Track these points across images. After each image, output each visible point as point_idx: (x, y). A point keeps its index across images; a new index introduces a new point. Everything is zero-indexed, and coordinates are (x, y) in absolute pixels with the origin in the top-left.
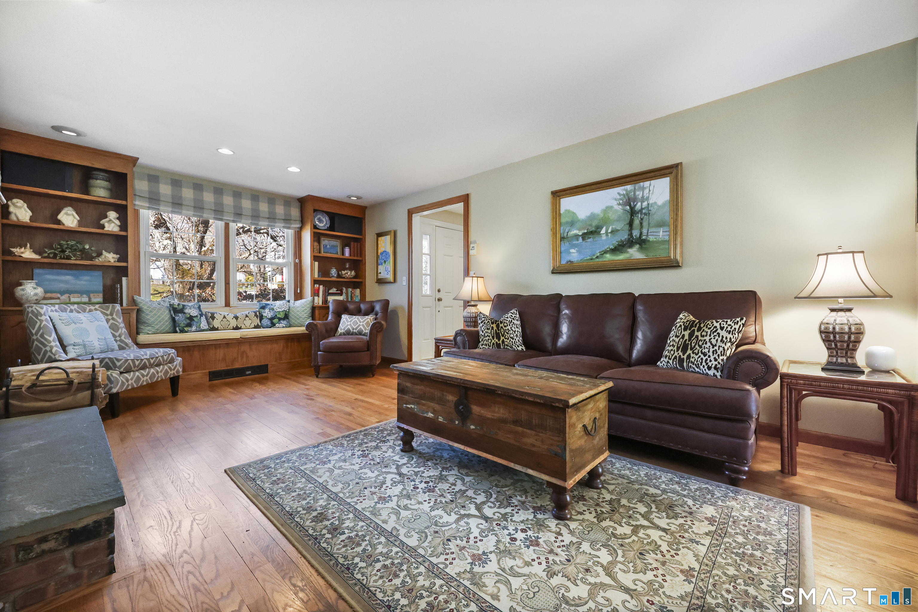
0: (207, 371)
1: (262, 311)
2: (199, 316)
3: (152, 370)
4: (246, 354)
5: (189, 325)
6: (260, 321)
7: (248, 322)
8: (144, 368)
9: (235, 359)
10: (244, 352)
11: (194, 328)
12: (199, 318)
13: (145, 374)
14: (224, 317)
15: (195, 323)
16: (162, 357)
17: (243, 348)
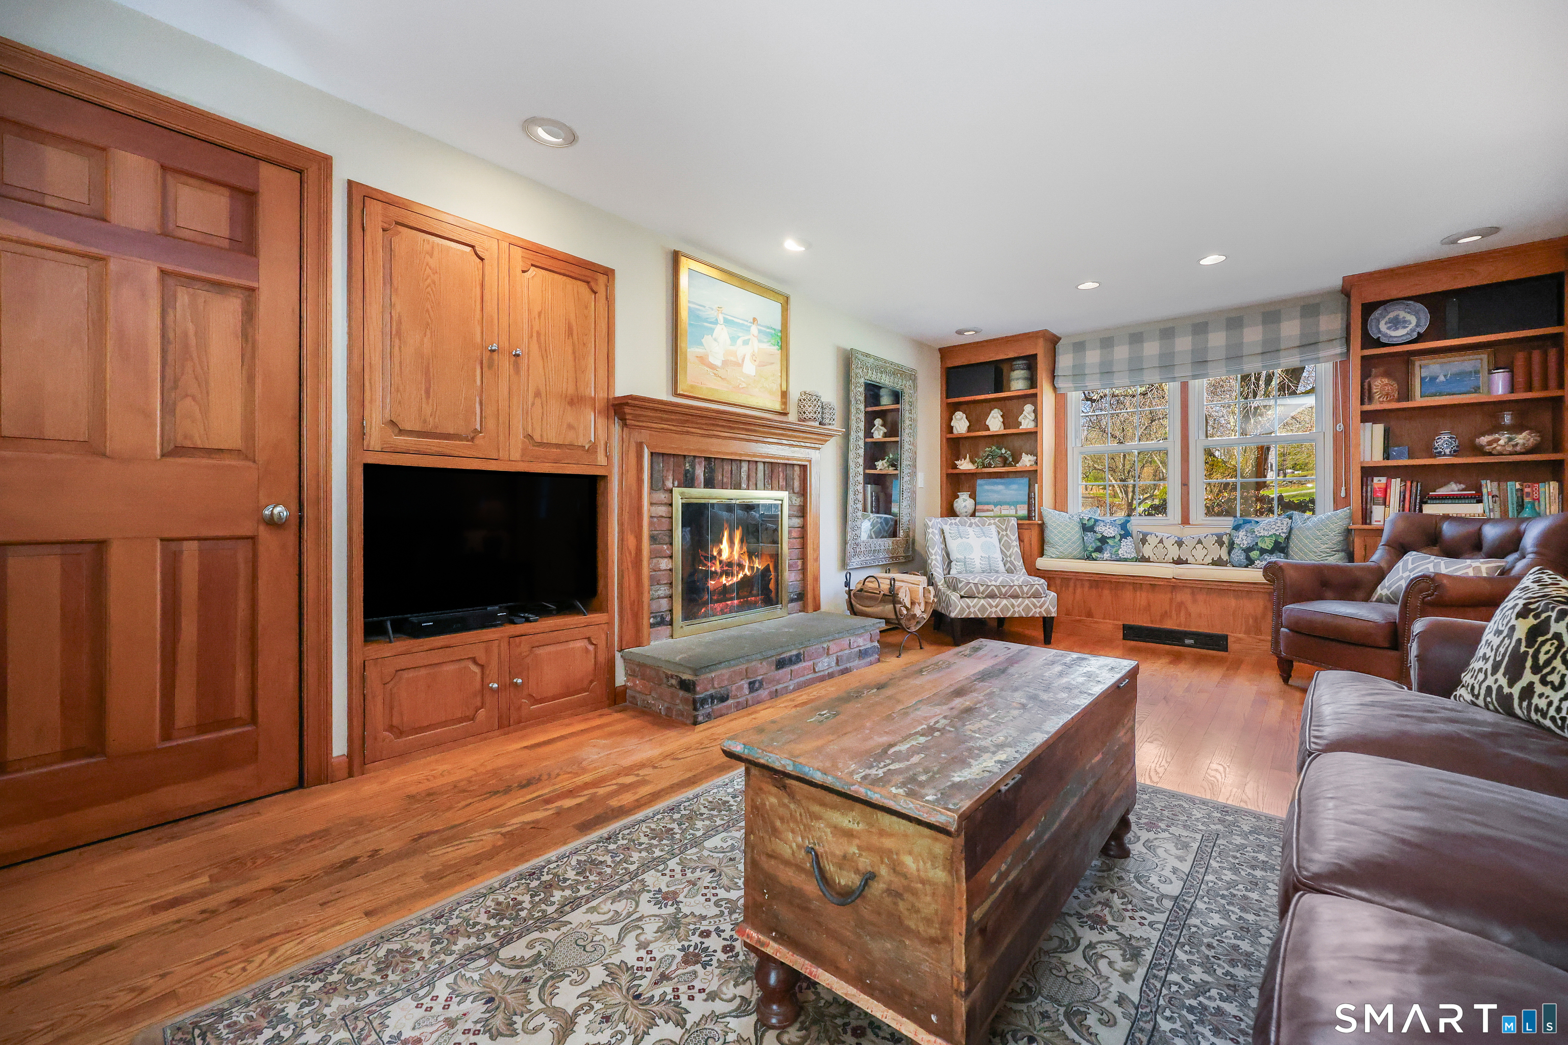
0: (1121, 623)
1: (1234, 533)
2: (1118, 537)
3: (1005, 602)
4: (1186, 608)
5: (1099, 550)
6: (1229, 553)
7: (1200, 552)
8: (992, 596)
9: (1166, 612)
10: (1181, 605)
11: (1106, 555)
12: (1117, 540)
13: (994, 604)
14: (1161, 541)
15: (1108, 548)
16: (1020, 587)
17: (1180, 597)
